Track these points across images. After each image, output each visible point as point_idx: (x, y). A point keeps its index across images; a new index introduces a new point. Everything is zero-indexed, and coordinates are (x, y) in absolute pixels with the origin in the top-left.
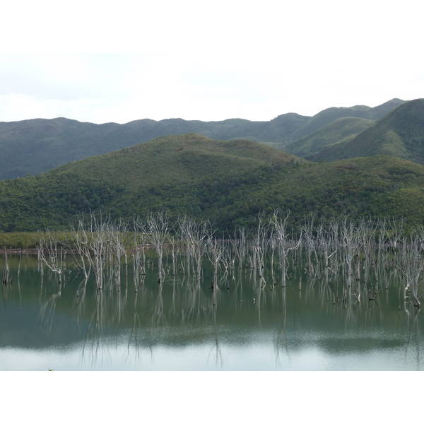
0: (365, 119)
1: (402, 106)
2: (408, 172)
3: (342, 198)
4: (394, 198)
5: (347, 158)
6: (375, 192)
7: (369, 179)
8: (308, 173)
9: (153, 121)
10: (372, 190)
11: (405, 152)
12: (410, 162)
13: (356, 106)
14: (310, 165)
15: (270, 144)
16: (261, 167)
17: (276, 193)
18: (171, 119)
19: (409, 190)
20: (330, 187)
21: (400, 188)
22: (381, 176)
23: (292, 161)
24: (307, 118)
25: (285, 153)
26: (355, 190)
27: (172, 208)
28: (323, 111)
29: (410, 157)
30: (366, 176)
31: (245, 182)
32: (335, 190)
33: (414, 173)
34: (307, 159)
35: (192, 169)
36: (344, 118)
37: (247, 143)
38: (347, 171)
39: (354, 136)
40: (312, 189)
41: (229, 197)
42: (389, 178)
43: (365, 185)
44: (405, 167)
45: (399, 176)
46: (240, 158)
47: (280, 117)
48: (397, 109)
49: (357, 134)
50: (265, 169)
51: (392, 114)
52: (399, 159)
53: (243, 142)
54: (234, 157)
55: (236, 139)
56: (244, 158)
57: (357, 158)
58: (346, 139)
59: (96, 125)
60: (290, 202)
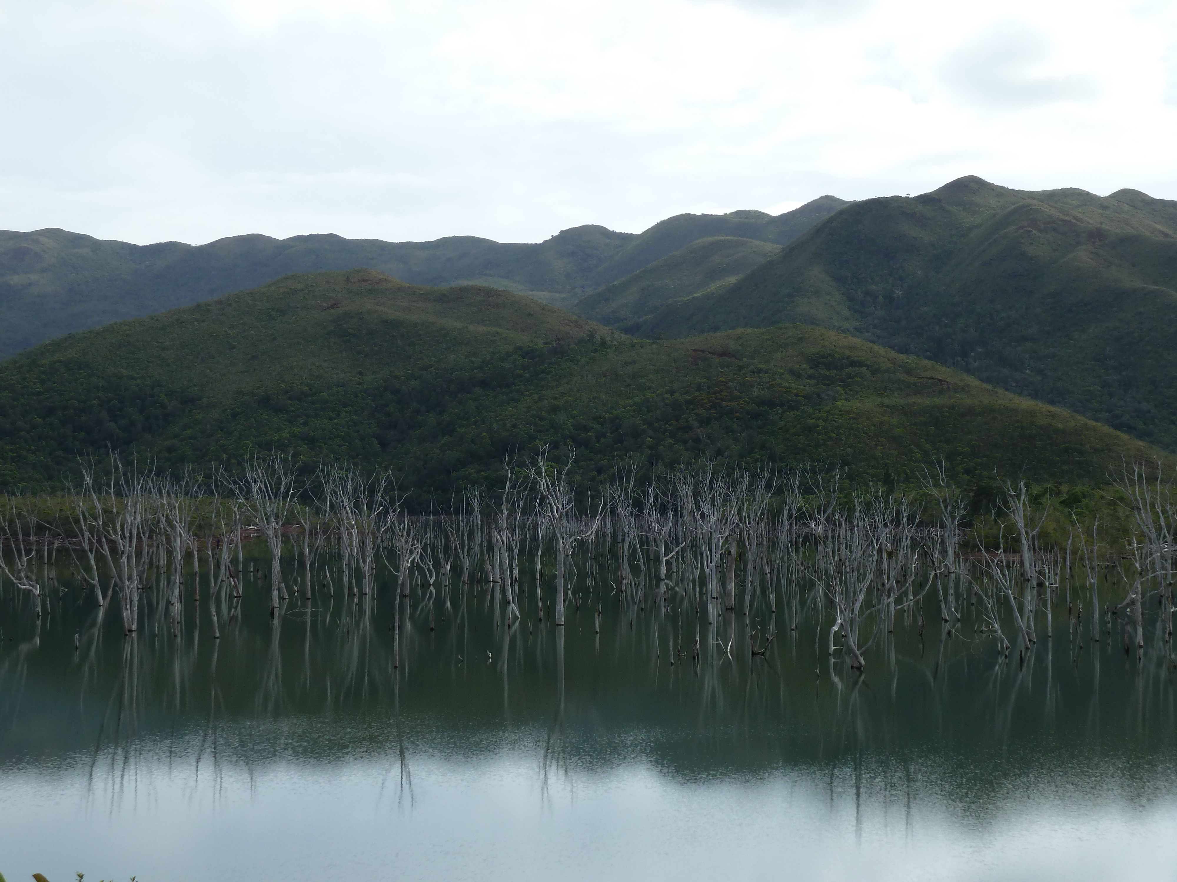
0: (757, 243)
1: (841, 213)
2: (854, 363)
3: (705, 422)
4: (821, 423)
5: (715, 329)
6: (779, 410)
7: (766, 378)
8: (627, 364)
9: (269, 239)
10: (771, 404)
11: (847, 319)
12: (857, 341)
13: (739, 214)
14: (633, 346)
15: (542, 296)
16: (520, 348)
17: (555, 409)
18: (311, 236)
19: (855, 404)
20: (677, 396)
21: (835, 399)
22: (792, 372)
23: (591, 336)
24: (626, 238)
25: (574, 317)
26: (734, 404)
27: (310, 441)
28: (663, 222)
29: (857, 329)
30: (760, 371)
31: (484, 384)
32: (689, 402)
33: (868, 366)
34: (627, 331)
35: (359, 353)
36: (711, 239)
37: (489, 292)
38: (717, 360)
39: (732, 280)
40: (637, 399)
41: (446, 417)
42: (810, 377)
43: (756, 392)
44: (847, 352)
45: (833, 373)
46: (471, 328)
47: (564, 234)
48: (830, 221)
49: (741, 276)
50: (529, 353)
51: (818, 231)
52: (832, 335)
53: (479, 290)
54: (458, 325)
55: (464, 283)
56: (482, 329)
57: (740, 330)
58: (714, 287)
59: (135, 247)
60: (586, 429)
